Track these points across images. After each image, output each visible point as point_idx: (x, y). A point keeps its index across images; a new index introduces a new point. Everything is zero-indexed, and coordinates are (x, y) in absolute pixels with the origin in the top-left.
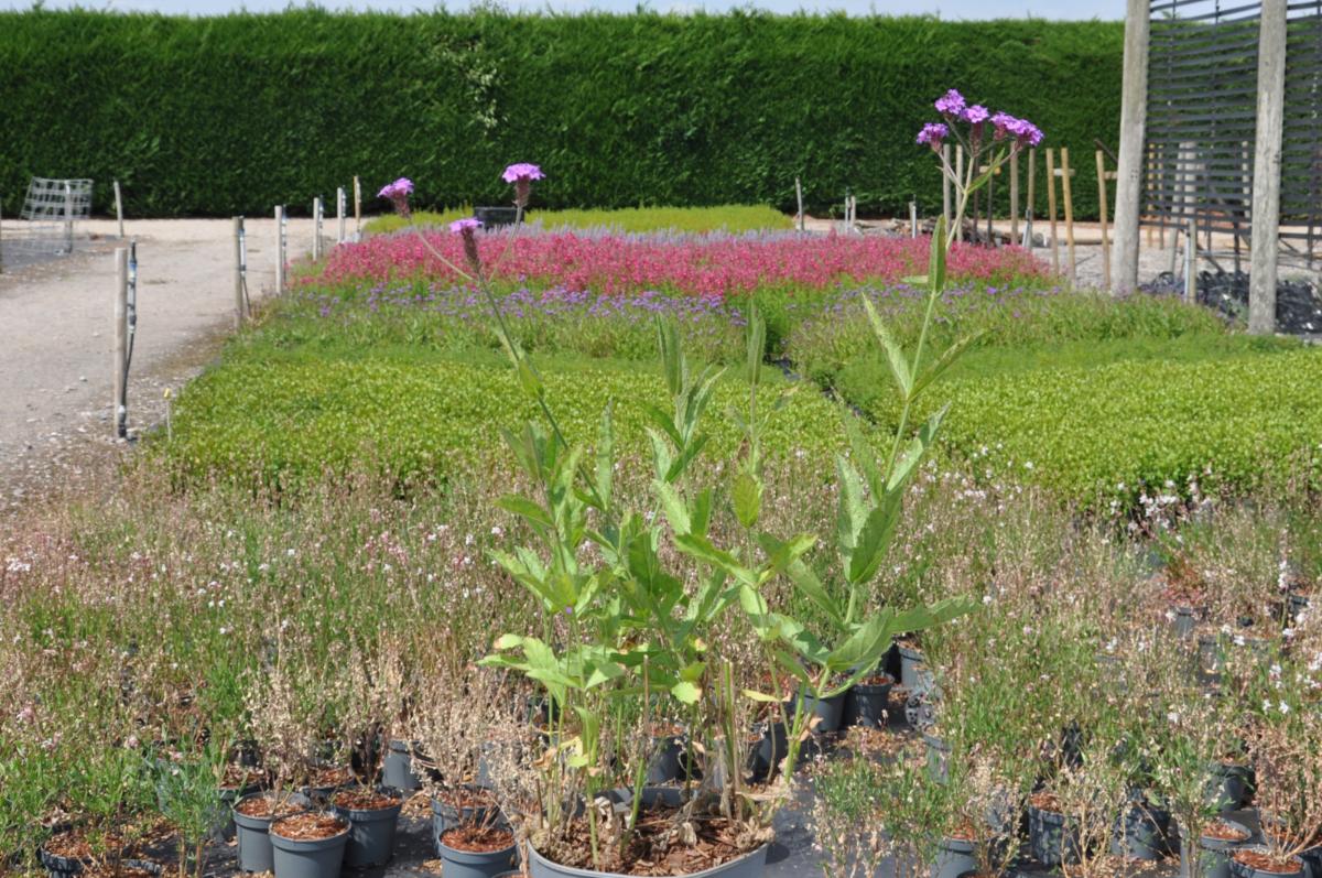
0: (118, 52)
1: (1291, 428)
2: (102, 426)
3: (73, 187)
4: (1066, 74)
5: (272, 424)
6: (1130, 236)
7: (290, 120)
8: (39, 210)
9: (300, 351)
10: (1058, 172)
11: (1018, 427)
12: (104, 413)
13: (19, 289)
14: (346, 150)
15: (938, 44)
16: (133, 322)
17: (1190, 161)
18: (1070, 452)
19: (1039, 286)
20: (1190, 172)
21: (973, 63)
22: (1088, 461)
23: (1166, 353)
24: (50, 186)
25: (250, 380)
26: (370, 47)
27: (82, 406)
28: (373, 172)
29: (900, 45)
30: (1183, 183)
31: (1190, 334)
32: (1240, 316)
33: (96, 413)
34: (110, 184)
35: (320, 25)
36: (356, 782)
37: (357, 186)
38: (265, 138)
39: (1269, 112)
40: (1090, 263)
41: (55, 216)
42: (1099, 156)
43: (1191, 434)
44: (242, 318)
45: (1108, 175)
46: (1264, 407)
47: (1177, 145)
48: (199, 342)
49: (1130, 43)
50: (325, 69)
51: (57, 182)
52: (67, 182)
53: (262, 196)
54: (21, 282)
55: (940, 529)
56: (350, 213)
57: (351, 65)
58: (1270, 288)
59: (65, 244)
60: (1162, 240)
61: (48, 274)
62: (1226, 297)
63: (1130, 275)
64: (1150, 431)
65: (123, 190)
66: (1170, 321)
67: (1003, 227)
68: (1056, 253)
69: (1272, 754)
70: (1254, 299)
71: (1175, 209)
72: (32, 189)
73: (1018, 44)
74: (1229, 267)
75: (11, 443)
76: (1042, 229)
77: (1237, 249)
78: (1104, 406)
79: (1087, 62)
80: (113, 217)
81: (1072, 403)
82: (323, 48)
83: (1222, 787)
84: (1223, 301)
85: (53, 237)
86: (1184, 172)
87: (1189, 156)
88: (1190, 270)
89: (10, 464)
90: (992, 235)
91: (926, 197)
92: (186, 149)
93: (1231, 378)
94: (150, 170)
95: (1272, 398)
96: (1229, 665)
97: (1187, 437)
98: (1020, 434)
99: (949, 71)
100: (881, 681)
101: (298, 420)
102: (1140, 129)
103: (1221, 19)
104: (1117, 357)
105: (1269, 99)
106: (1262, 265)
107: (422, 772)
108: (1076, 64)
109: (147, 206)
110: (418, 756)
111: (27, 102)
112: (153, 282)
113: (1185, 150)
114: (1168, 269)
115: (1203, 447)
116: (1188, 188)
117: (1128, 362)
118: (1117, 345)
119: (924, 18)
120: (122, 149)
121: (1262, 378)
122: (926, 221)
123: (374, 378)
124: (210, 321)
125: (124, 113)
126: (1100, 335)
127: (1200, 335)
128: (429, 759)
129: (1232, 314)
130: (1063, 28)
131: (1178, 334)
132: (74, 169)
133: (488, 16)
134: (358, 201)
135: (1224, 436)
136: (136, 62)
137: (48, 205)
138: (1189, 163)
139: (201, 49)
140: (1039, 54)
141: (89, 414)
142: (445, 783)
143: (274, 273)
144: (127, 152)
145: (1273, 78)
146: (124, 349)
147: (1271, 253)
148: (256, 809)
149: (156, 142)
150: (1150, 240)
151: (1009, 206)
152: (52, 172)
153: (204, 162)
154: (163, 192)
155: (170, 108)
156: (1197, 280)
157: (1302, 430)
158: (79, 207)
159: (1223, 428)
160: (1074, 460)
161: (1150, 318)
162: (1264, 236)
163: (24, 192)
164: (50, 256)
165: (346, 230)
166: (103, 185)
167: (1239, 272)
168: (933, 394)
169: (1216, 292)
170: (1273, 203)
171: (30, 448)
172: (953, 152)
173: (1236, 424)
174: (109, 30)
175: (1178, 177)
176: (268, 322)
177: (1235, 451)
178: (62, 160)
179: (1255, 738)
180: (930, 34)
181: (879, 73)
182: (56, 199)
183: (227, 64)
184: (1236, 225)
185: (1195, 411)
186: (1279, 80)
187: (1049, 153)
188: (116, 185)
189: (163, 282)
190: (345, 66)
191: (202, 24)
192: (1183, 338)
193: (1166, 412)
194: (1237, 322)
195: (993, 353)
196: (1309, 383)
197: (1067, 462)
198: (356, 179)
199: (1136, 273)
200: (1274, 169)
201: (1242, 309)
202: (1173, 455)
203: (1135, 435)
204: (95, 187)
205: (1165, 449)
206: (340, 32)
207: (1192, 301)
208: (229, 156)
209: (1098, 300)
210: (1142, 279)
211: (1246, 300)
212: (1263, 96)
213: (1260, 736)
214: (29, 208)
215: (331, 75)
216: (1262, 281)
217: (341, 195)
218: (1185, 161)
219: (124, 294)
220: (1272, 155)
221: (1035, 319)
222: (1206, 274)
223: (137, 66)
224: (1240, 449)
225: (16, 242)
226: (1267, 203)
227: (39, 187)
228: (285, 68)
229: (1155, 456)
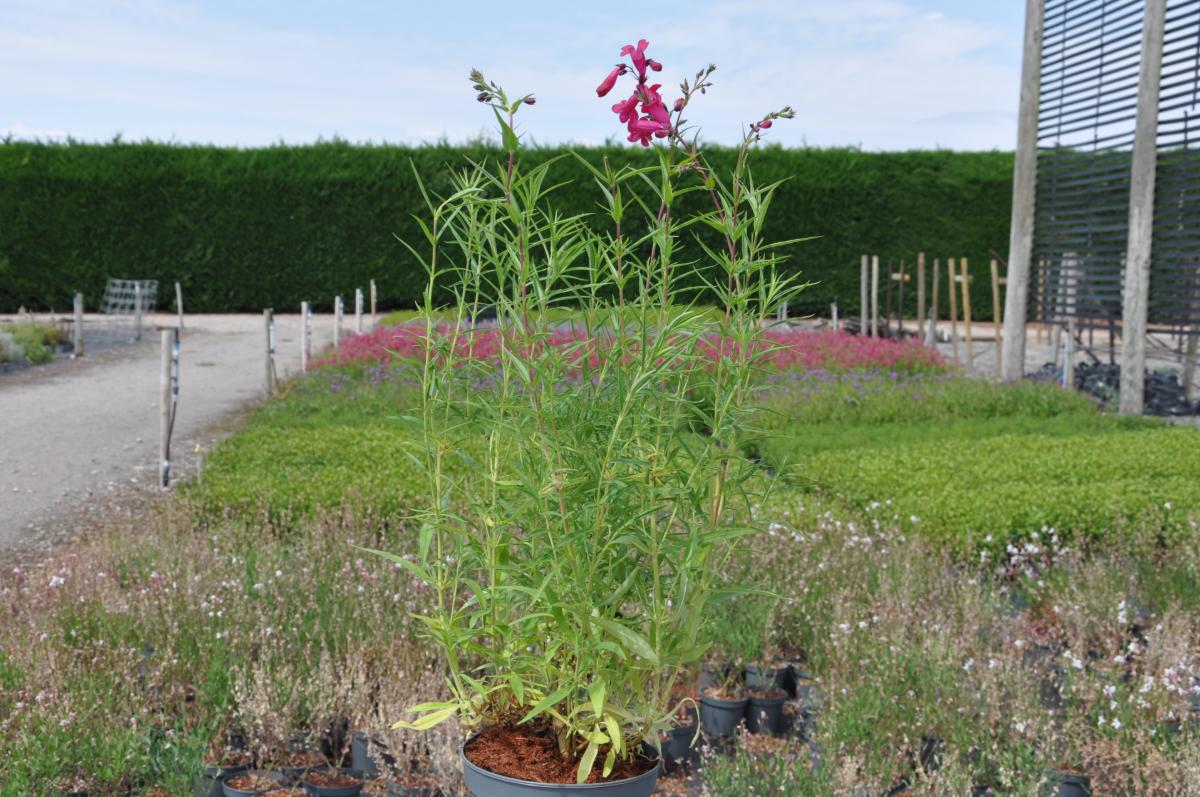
0: (180, 177)
1: (1149, 492)
2: (150, 477)
3: (142, 287)
4: (968, 195)
5: (284, 476)
6: (1018, 331)
7: (319, 234)
8: (114, 306)
9: (313, 419)
10: (959, 278)
11: (910, 489)
12: (152, 468)
13: (96, 369)
14: (365, 258)
15: (859, 171)
16: (176, 391)
17: (1071, 268)
18: (952, 509)
19: (937, 373)
20: (1072, 277)
21: (890, 187)
22: (968, 517)
23: (1042, 430)
24: (124, 286)
25: (269, 440)
26: (385, 173)
27: (136, 461)
28: (387, 277)
29: (827, 172)
30: (1066, 286)
31: (1066, 414)
32: (1113, 400)
33: (147, 467)
34: (173, 285)
35: (345, 155)
36: (326, 765)
37: (373, 288)
38: (299, 248)
39: (1140, 225)
40: (987, 356)
41: (127, 310)
42: (994, 265)
43: (1058, 497)
44: (270, 393)
45: (1001, 281)
46: (1125, 476)
47: (1061, 254)
48: (236, 412)
49: (1020, 167)
50: (349, 191)
51: (129, 282)
52: (137, 283)
53: (296, 296)
54: (98, 363)
55: (831, 568)
56: (367, 310)
57: (369, 188)
58: (1139, 377)
59: (136, 334)
60: (1049, 338)
61: (120, 358)
62: (1101, 384)
63: (1017, 365)
64: (1023, 493)
65: (184, 290)
66: (1049, 403)
67: (911, 326)
68: (955, 350)
69: (1105, 763)
70: (1124, 386)
71: (1059, 309)
72: (110, 289)
73: (928, 171)
74: (1105, 359)
75: (77, 490)
76: (945, 328)
77: (1112, 344)
78: (985, 472)
79: (988, 185)
80: (174, 311)
81: (957, 469)
82: (346, 174)
83: (1056, 789)
84: (1098, 388)
85: (126, 328)
86: (1066, 277)
87: (1071, 263)
88: (1070, 361)
89: (74, 507)
90: (902, 333)
91: (848, 301)
92: (235, 257)
93: (1097, 451)
94: (207, 274)
95: (1133, 468)
96: (1074, 688)
97: (1054, 499)
98: (911, 493)
99: (868, 194)
100: (776, 694)
101: (305, 473)
102: (1028, 241)
103: (1100, 145)
104: (1000, 432)
105: (1140, 214)
106: (1131, 356)
107: (377, 755)
108: (978, 188)
109: (203, 303)
110: (375, 742)
111: (107, 217)
112: (204, 365)
113: (1068, 258)
114: (1052, 360)
115: (1068, 507)
116: (1070, 291)
117: (1008, 436)
118: (1000, 422)
119: (848, 149)
120: (183, 256)
121: (1125, 451)
122: (847, 321)
123: (371, 440)
124: (247, 396)
125: (185, 227)
126: (986, 414)
127: (1075, 414)
128: (385, 747)
129: (1105, 399)
130: (967, 158)
131: (1055, 414)
132: (144, 273)
133: (482, 147)
134: (374, 300)
135: (1088, 498)
136: (195, 185)
137: (121, 301)
138: (1070, 270)
139: (247, 175)
140: (945, 179)
141: (141, 467)
142: (396, 765)
143: (300, 358)
144: (186, 259)
145: (1143, 195)
146: (168, 413)
147: (1140, 346)
148: (243, 785)
149: (210, 251)
150: (1039, 337)
151: (916, 308)
152: (125, 275)
153: (249, 267)
154: (216, 292)
155: (221, 223)
156: (1076, 370)
157: (1157, 495)
158: (147, 303)
159: (1087, 492)
160: (955, 516)
161: (1031, 401)
162: (1134, 331)
163: (103, 291)
164: (123, 343)
165: (361, 323)
166: (167, 286)
167: (1113, 363)
168: (839, 460)
169: (1094, 381)
170: (1143, 304)
171: (91, 494)
172: (870, 263)
173: (1099, 489)
174: (173, 159)
175: (1061, 282)
176: (288, 396)
177: (1097, 511)
178: (135, 266)
179: (1090, 749)
180: (852, 163)
181: (809, 196)
182: (127, 296)
183: (268, 187)
184: (1112, 323)
185: (1064, 477)
186: (1149, 197)
187: (951, 263)
188: (178, 287)
189: (211, 365)
190: (365, 189)
191: (248, 154)
192: (1059, 418)
193: (1038, 478)
194: (1108, 405)
195: (894, 428)
196: (1166, 456)
197: (949, 517)
198: (372, 282)
199: (1023, 365)
200: (1144, 274)
201: (1115, 394)
202: (1040, 514)
203: (1009, 496)
204: (160, 288)
205: (1035, 508)
206: (360, 161)
207: (1070, 388)
208: (270, 262)
209: (985, 384)
210: (1028, 369)
211: (1117, 387)
212: (1135, 211)
213: (1094, 748)
214: (106, 304)
215: (353, 196)
216: (1132, 370)
217: (359, 295)
218: (1067, 268)
219: (169, 369)
220: (1141, 262)
221: (930, 400)
222: (1083, 364)
223: (195, 189)
224: (1101, 510)
225: (96, 332)
226: (1137, 303)
227: (115, 286)
228: (315, 190)
229: (1026, 515)
